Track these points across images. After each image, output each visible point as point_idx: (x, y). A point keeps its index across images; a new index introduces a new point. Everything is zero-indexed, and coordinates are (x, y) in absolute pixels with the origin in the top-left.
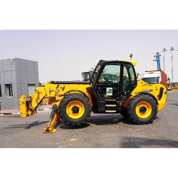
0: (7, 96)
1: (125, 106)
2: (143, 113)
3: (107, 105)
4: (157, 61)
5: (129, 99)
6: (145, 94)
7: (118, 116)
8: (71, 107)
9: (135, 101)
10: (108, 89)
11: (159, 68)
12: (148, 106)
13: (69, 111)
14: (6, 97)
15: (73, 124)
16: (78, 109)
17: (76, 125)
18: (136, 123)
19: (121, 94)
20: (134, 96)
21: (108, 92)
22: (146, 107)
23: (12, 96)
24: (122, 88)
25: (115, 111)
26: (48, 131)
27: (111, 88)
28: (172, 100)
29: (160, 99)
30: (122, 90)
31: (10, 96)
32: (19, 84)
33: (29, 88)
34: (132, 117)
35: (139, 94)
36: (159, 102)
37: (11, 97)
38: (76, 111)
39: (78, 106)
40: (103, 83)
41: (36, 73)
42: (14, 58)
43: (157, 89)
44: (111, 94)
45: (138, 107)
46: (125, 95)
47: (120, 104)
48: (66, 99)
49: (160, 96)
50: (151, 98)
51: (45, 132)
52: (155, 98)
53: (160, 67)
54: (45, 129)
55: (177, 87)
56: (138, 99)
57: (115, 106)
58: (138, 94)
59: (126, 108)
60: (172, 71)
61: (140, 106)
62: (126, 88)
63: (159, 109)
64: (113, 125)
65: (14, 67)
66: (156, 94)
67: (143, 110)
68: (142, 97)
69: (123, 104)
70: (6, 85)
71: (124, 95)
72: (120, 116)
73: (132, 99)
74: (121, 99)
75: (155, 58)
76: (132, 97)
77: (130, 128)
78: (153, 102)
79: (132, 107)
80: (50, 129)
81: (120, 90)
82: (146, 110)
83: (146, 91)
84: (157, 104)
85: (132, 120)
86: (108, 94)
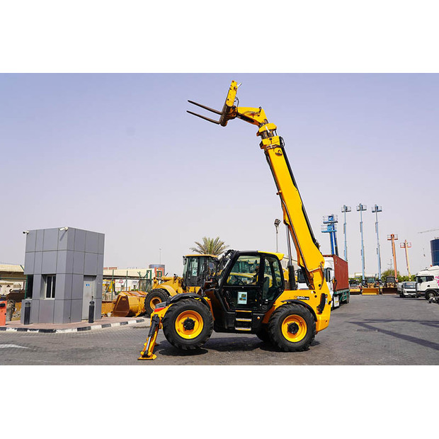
0: (44, 296)
1: (265, 322)
2: (294, 334)
3: (237, 319)
4: (331, 233)
5: (272, 311)
6: (297, 303)
7: (252, 339)
8: (183, 320)
9: (281, 314)
10: (240, 294)
11: (334, 246)
12: (300, 323)
13: (179, 326)
14: (41, 299)
15: (184, 348)
16: (193, 323)
17: (188, 348)
18: (282, 350)
19: (259, 302)
20: (280, 307)
21: (241, 299)
22: (298, 324)
23: (53, 297)
24: (262, 293)
25: (250, 329)
26: (147, 356)
27: (246, 293)
28: (354, 315)
29: (320, 312)
30: (261, 296)
31: (48, 296)
32: (70, 274)
33: (85, 282)
34: (275, 339)
35: (288, 304)
36: (319, 317)
37: (51, 298)
38: (189, 326)
39: (194, 320)
40: (234, 285)
41: (100, 254)
42: (67, 228)
43: (316, 296)
44: (245, 302)
45: (286, 324)
46: (266, 304)
47: (259, 317)
48: (176, 307)
49: (321, 308)
50: (306, 310)
51: (141, 358)
52: (312, 311)
53: (336, 244)
54: (142, 353)
55: (372, 287)
56: (286, 310)
57: (250, 320)
58: (286, 303)
59: (267, 325)
60: (362, 252)
61: (289, 323)
62: (268, 294)
63: (319, 327)
64: (246, 352)
65: (64, 244)
66: (314, 303)
67: (293, 329)
68: (291, 308)
69: (262, 318)
70: (44, 276)
71: (263, 304)
72: (256, 339)
73: (277, 311)
74: (259, 311)
75: (325, 227)
76: (276, 308)
77: (273, 356)
78: (309, 316)
79: (277, 323)
80: (150, 354)
81: (259, 296)
82: (298, 329)
83: (299, 298)
84: (316, 320)
85: (277, 343)
86: (240, 302)
